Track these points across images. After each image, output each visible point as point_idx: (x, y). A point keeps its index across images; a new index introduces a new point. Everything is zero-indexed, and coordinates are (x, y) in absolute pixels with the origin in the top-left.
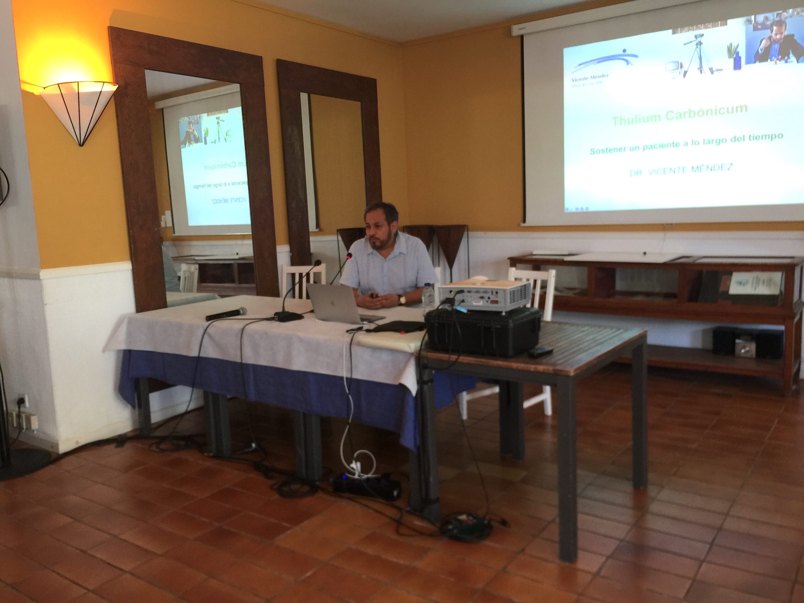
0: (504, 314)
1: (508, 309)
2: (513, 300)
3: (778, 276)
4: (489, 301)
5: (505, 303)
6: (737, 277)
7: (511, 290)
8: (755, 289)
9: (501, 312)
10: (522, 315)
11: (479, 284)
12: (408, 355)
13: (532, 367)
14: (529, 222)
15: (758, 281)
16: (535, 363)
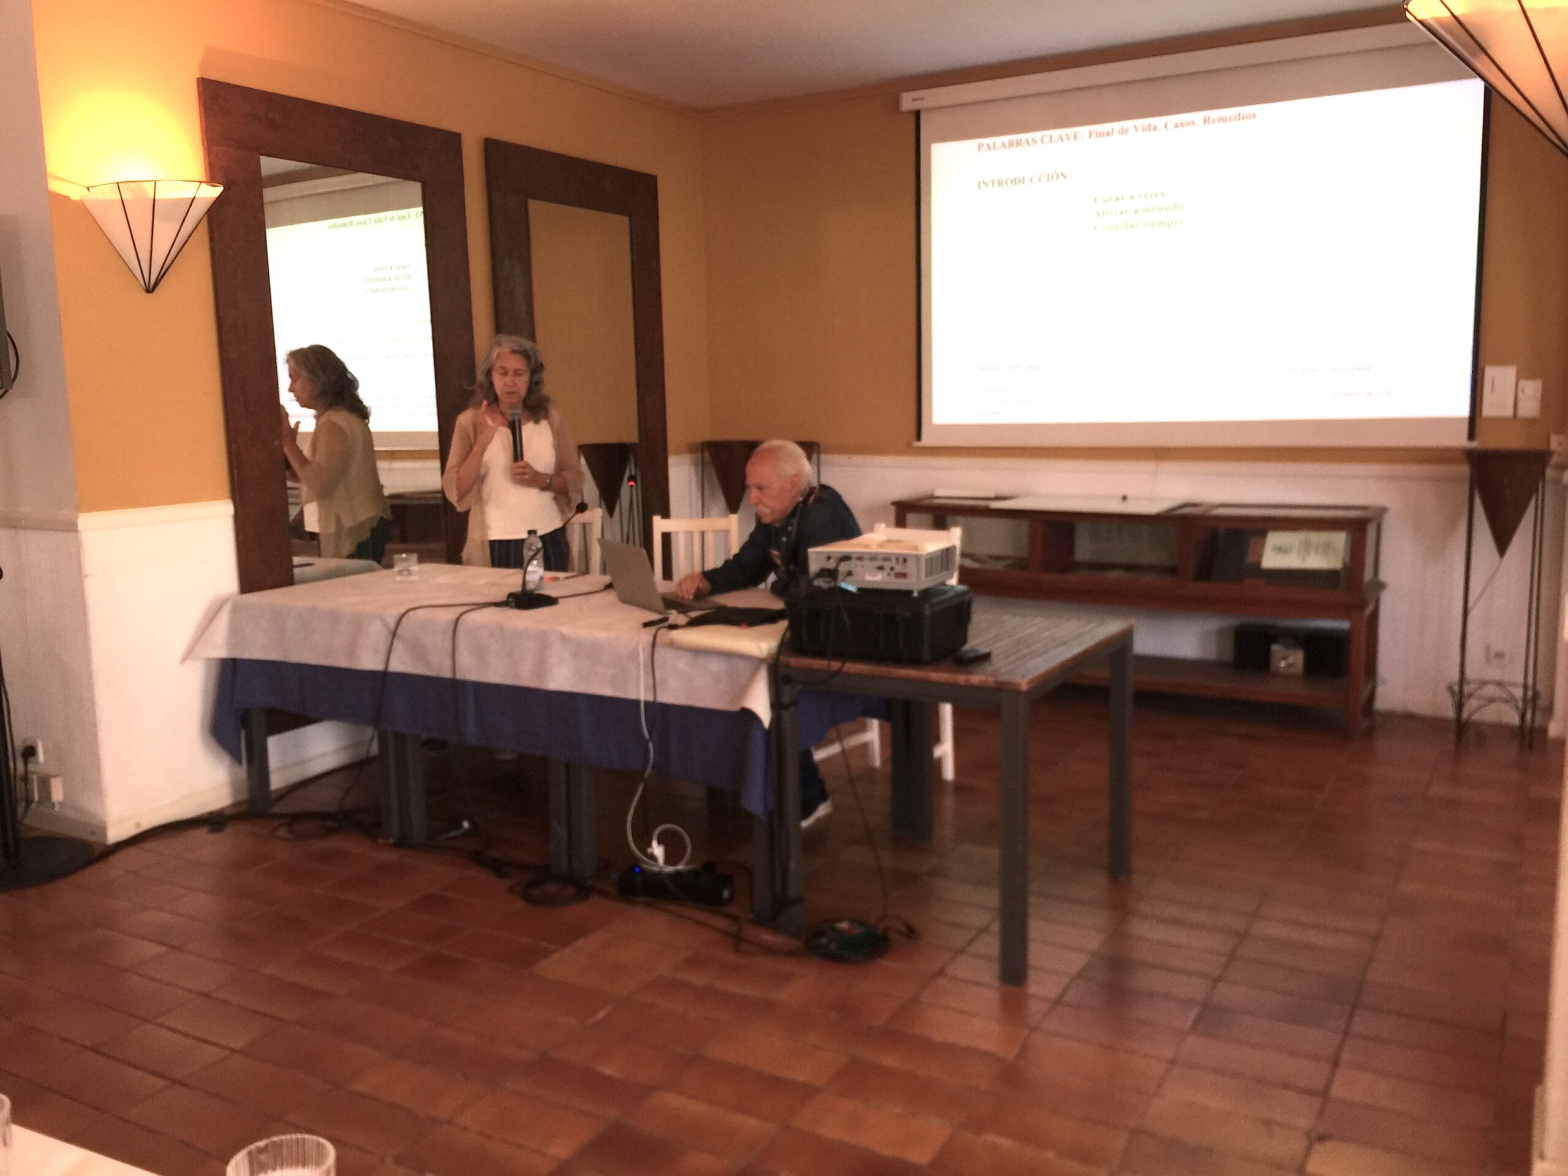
0: (916, 594)
1: (923, 587)
2: (930, 572)
3: (1340, 539)
4: (892, 573)
5: (919, 577)
6: (1274, 539)
7: (928, 557)
8: (1304, 560)
9: (911, 592)
10: (944, 597)
11: (874, 547)
12: (756, 662)
13: (962, 679)
14: (927, 440)
15: (1307, 547)
16: (968, 673)
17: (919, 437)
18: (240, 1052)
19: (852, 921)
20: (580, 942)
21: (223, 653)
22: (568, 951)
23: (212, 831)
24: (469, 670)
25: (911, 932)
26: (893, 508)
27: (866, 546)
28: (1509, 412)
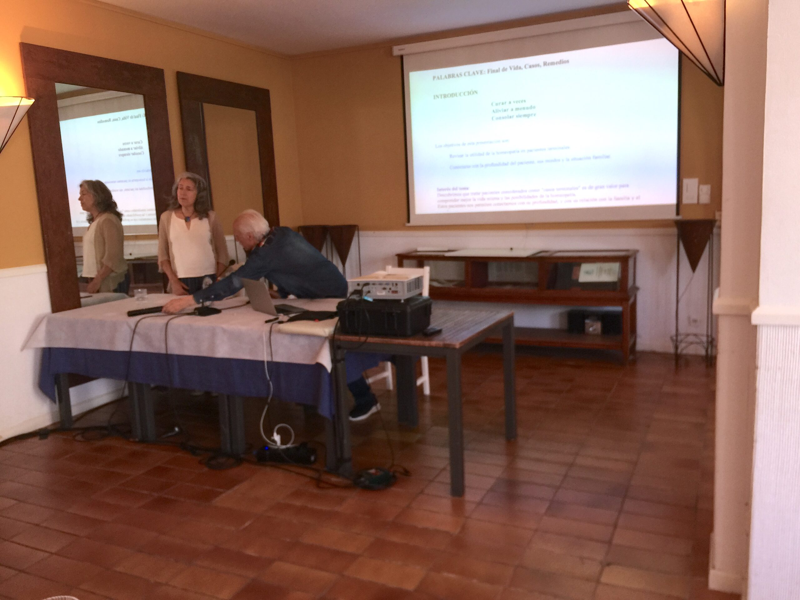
0: (402, 301)
1: (406, 297)
2: (409, 290)
3: (616, 267)
4: (391, 291)
5: (404, 293)
6: (585, 267)
7: (408, 282)
8: (599, 277)
10: (417, 302)
11: (381, 278)
12: (323, 339)
13: (427, 343)
14: (413, 222)
15: (601, 271)
16: (429, 340)
17: (409, 221)
18: (56, 554)
19: (377, 469)
20: (236, 488)
21: (43, 345)
22: (230, 492)
23: (41, 439)
24: (175, 349)
25: (407, 473)
26: (396, 258)
27: (377, 278)
28: (695, 201)
